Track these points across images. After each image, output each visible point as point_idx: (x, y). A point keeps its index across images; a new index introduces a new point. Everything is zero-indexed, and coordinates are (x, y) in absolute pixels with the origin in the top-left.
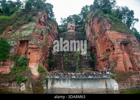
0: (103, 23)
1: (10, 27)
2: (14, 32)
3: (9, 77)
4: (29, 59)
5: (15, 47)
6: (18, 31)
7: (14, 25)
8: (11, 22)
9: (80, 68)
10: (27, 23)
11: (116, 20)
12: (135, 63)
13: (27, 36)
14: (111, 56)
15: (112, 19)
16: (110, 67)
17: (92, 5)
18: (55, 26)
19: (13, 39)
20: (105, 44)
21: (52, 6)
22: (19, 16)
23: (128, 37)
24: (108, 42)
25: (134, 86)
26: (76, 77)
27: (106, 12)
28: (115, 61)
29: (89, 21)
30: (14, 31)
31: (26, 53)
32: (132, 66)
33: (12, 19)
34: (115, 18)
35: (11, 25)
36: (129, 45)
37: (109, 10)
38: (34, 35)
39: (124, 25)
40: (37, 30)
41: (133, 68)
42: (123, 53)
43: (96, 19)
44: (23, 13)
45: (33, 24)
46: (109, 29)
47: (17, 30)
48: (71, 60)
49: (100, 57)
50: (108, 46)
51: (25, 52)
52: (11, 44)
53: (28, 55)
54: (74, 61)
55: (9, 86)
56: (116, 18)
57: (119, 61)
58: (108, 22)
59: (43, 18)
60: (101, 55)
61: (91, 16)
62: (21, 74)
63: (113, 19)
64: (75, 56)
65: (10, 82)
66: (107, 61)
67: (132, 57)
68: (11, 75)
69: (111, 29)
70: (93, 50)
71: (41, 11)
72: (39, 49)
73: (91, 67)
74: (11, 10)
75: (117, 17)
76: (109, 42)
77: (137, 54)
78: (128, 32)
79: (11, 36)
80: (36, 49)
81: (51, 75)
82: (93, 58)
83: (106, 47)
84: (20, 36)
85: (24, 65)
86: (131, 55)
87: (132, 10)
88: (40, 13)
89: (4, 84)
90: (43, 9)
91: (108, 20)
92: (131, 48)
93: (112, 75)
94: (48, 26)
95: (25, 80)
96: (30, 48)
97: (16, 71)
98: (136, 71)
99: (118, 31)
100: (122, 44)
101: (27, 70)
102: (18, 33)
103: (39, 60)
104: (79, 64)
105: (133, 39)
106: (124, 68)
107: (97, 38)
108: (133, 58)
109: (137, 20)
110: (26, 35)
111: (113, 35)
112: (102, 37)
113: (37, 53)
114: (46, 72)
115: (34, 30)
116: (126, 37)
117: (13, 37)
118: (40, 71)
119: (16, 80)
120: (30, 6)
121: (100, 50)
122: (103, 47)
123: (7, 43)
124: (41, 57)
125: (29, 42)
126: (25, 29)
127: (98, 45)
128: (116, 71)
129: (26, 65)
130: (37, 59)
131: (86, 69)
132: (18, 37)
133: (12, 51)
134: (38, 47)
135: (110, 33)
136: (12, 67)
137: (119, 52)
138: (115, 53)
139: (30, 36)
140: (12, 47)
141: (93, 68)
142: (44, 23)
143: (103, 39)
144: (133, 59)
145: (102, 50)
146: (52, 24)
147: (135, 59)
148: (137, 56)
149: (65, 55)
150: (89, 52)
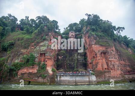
1: (33, 44)
2: (35, 48)
3: (37, 74)
4: (46, 65)
5: (38, 58)
6: (38, 47)
7: (35, 42)
9: (77, 67)
10: (43, 42)
11: (100, 36)
12: (109, 66)
21: (57, 22)
24: (94, 52)
25: (107, 79)
28: (96, 65)
30: (35, 46)
31: (44, 61)
32: (107, 67)
33: (33, 39)
35: (33, 42)
38: (48, 50)
41: (108, 69)
42: (102, 59)
45: (46, 43)
46: (94, 43)
48: (71, 62)
50: (94, 54)
53: (46, 62)
54: (73, 62)
55: (38, 79)
57: (99, 64)
60: (89, 60)
63: (98, 35)
64: (74, 60)
65: (38, 77)
66: (92, 64)
67: (108, 61)
69: (95, 44)
71: (50, 32)
72: (52, 59)
73: (84, 67)
78: (107, 44)
79: (34, 50)
80: (50, 59)
82: (85, 61)
84: (40, 51)
88: (50, 34)
89: (35, 78)
91: (94, 37)
92: (108, 56)
93: (93, 73)
96: (47, 58)
97: (40, 71)
99: (100, 45)
101: (46, 71)
104: (76, 65)
106: (101, 69)
110: (43, 50)
111: (96, 48)
113: (51, 61)
114: (56, 72)
115: (48, 46)
116: (105, 49)
117: (36, 51)
118: (53, 71)
119: (41, 76)
121: (89, 57)
122: (91, 54)
124: (53, 63)
125: (46, 55)
126: (42, 46)
127: (88, 53)
128: (96, 70)
129: (45, 68)
130: (51, 64)
131: (81, 69)
133: (37, 60)
134: (51, 57)
135: (94, 46)
136: (37, 69)
137: (99, 58)
138: (97, 59)
139: (46, 51)
140: (36, 57)
143: (91, 49)
146: (57, 36)
147: (109, 63)
148: (111, 61)
149: (67, 59)
150: (83, 57)
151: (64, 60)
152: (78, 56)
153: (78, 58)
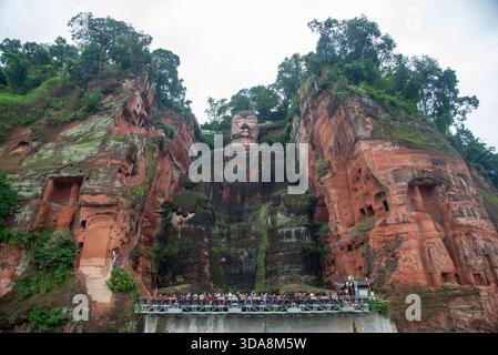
0: (348, 117)
1: (24, 133)
2: (35, 150)
3: (4, 308)
4: (81, 244)
5: (35, 202)
6: (50, 145)
7: (40, 124)
8: (28, 115)
9: (268, 275)
10: (83, 119)
11: (393, 104)
12: (462, 257)
13: (80, 163)
14: (374, 230)
15: (380, 101)
16: (370, 272)
17: (311, 54)
18: (184, 126)
19: (31, 172)
20: (356, 190)
21: (177, 58)
22: (58, 96)
23: (435, 163)
24: (366, 183)
26: (244, 310)
27: (356, 77)
28: (389, 251)
29: (303, 110)
30: (35, 144)
31: (71, 224)
32: (452, 268)
33: (30, 106)
34: (387, 97)
35: (26, 124)
36: (439, 190)
37: (367, 69)
38: (102, 160)
39: (424, 120)
40: (112, 143)
41: (456, 275)
42: (418, 221)
43: (325, 103)
44: (69, 83)
45: (101, 123)
46: (368, 134)
47: (47, 142)
48: (237, 247)
49: (338, 237)
50: (367, 194)
51: (69, 220)
52: (20, 193)
53: (78, 230)
54: (250, 249)
56: (394, 98)
57: (405, 249)
58: (365, 111)
59: (139, 100)
60: (341, 229)
61: (310, 91)
62: (50, 299)
63: (383, 99)
64: (253, 235)
66: (362, 249)
67: (451, 233)
68: (12, 303)
69: (373, 137)
70: (318, 211)
71: (131, 78)
72: (119, 210)
73: (308, 270)
74: (32, 76)
75: (397, 93)
76: (369, 182)
77: (471, 222)
78: (434, 144)
79: (24, 164)
80: (107, 209)
81: (153, 302)
82: (314, 238)
83: (358, 198)
84: (54, 164)
85: (61, 266)
86: (448, 225)
87: (449, 69)
88: (128, 84)
90: (138, 71)
91: (363, 105)
92: (447, 201)
93: (376, 302)
94: (159, 126)
95: (59, 321)
96: (87, 205)
97: (33, 288)
98: (467, 287)
99: (400, 144)
100: (417, 188)
101: (71, 286)
102: (50, 152)
103: (116, 249)
104: (266, 263)
105: (454, 168)
106: (423, 276)
107: (329, 167)
108: (454, 236)
109: (474, 102)
110: (76, 159)
111: (382, 158)
112: (344, 165)
113: (111, 222)
114: (139, 292)
115: (104, 141)
116: (429, 164)
117: (30, 167)
118: (120, 287)
119: (27, 321)
120: (95, 62)
121: (337, 211)
122: (350, 198)
123: (8, 186)
124: (123, 235)
125: (86, 185)
126: (73, 140)
127: (333, 191)
128: (392, 285)
129: (70, 265)
130: (109, 243)
131: (292, 281)
132: (48, 167)
133: (25, 214)
134: (114, 201)
135: (370, 149)
136: (19, 273)
137: (404, 215)
138: (391, 219)
139: (89, 163)
140: (25, 201)
141: (316, 275)
142: (142, 116)
143: (349, 172)
144: (457, 241)
145: (346, 210)
146: (174, 119)
147: (464, 241)
148: (469, 231)
149: (216, 230)
150: (304, 219)
151: (200, 234)
152: (272, 213)
153: (273, 222)
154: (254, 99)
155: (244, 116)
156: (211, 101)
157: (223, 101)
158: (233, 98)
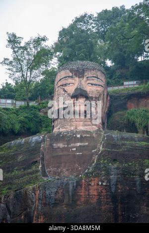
154: (102, 36)
155: (79, 73)
156: (13, 40)
157: (38, 41)
158: (63, 33)
